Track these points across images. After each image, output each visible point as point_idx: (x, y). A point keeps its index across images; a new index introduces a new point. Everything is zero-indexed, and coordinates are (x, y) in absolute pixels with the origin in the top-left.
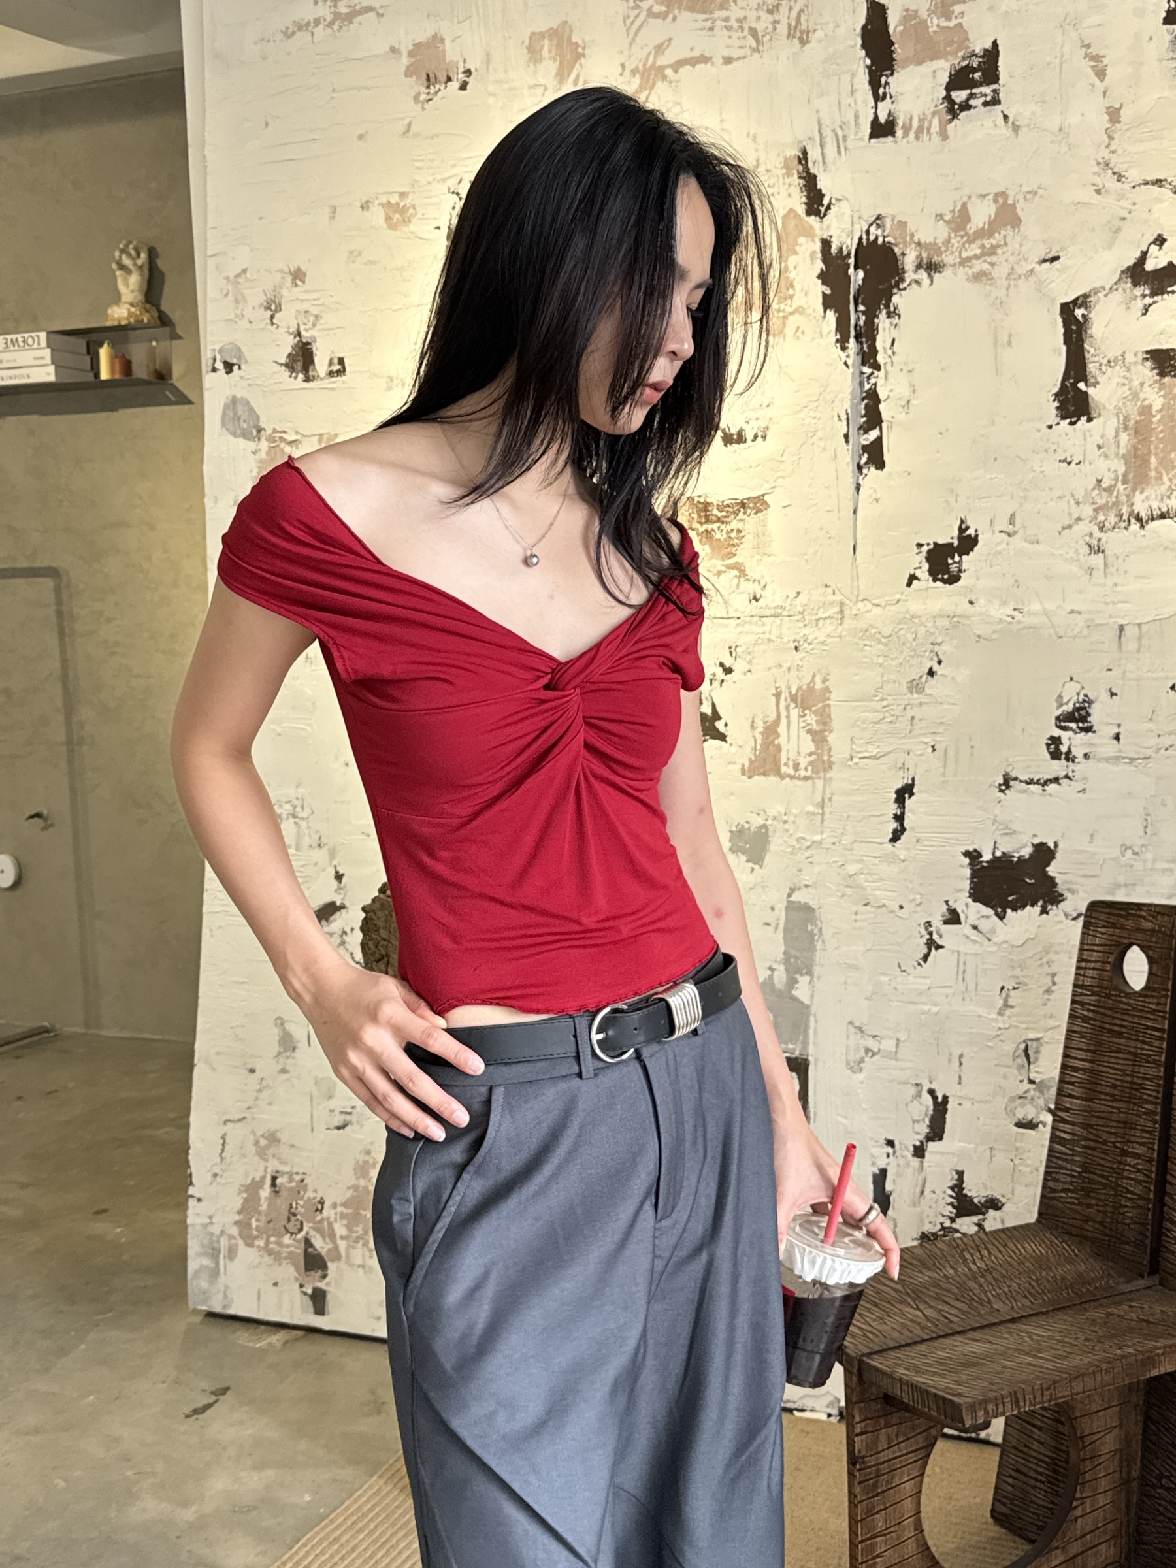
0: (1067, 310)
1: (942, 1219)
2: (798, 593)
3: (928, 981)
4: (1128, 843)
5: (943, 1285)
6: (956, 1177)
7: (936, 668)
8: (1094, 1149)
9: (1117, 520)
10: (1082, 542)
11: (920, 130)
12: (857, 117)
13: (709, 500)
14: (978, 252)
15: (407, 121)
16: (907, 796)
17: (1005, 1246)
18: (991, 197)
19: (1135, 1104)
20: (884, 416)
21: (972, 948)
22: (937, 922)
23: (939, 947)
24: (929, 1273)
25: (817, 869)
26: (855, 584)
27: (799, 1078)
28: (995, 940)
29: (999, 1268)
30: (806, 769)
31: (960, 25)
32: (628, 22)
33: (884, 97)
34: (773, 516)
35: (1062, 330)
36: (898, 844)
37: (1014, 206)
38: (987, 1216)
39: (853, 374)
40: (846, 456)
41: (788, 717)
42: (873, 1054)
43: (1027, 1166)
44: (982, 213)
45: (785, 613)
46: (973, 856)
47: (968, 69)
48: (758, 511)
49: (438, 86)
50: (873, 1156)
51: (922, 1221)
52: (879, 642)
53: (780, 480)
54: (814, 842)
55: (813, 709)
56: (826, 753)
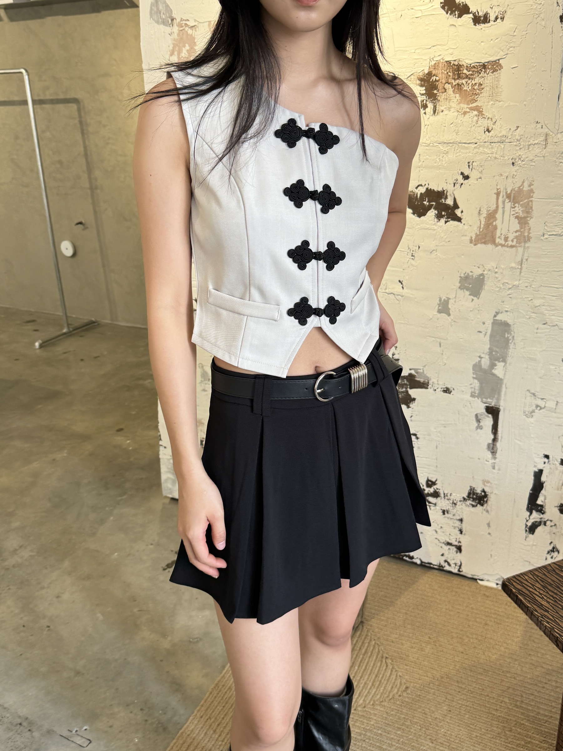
2: (518, 127)
13: (461, 63)
25: (514, 301)
26: (557, 121)
27: (493, 418)
30: (512, 241)
34: (504, 74)
40: (560, 32)
41: (503, 208)
42: (541, 409)
45: (507, 140)
48: (495, 71)
50: (535, 462)
53: (511, 49)
54: (514, 285)
55: (521, 203)
56: (527, 231)
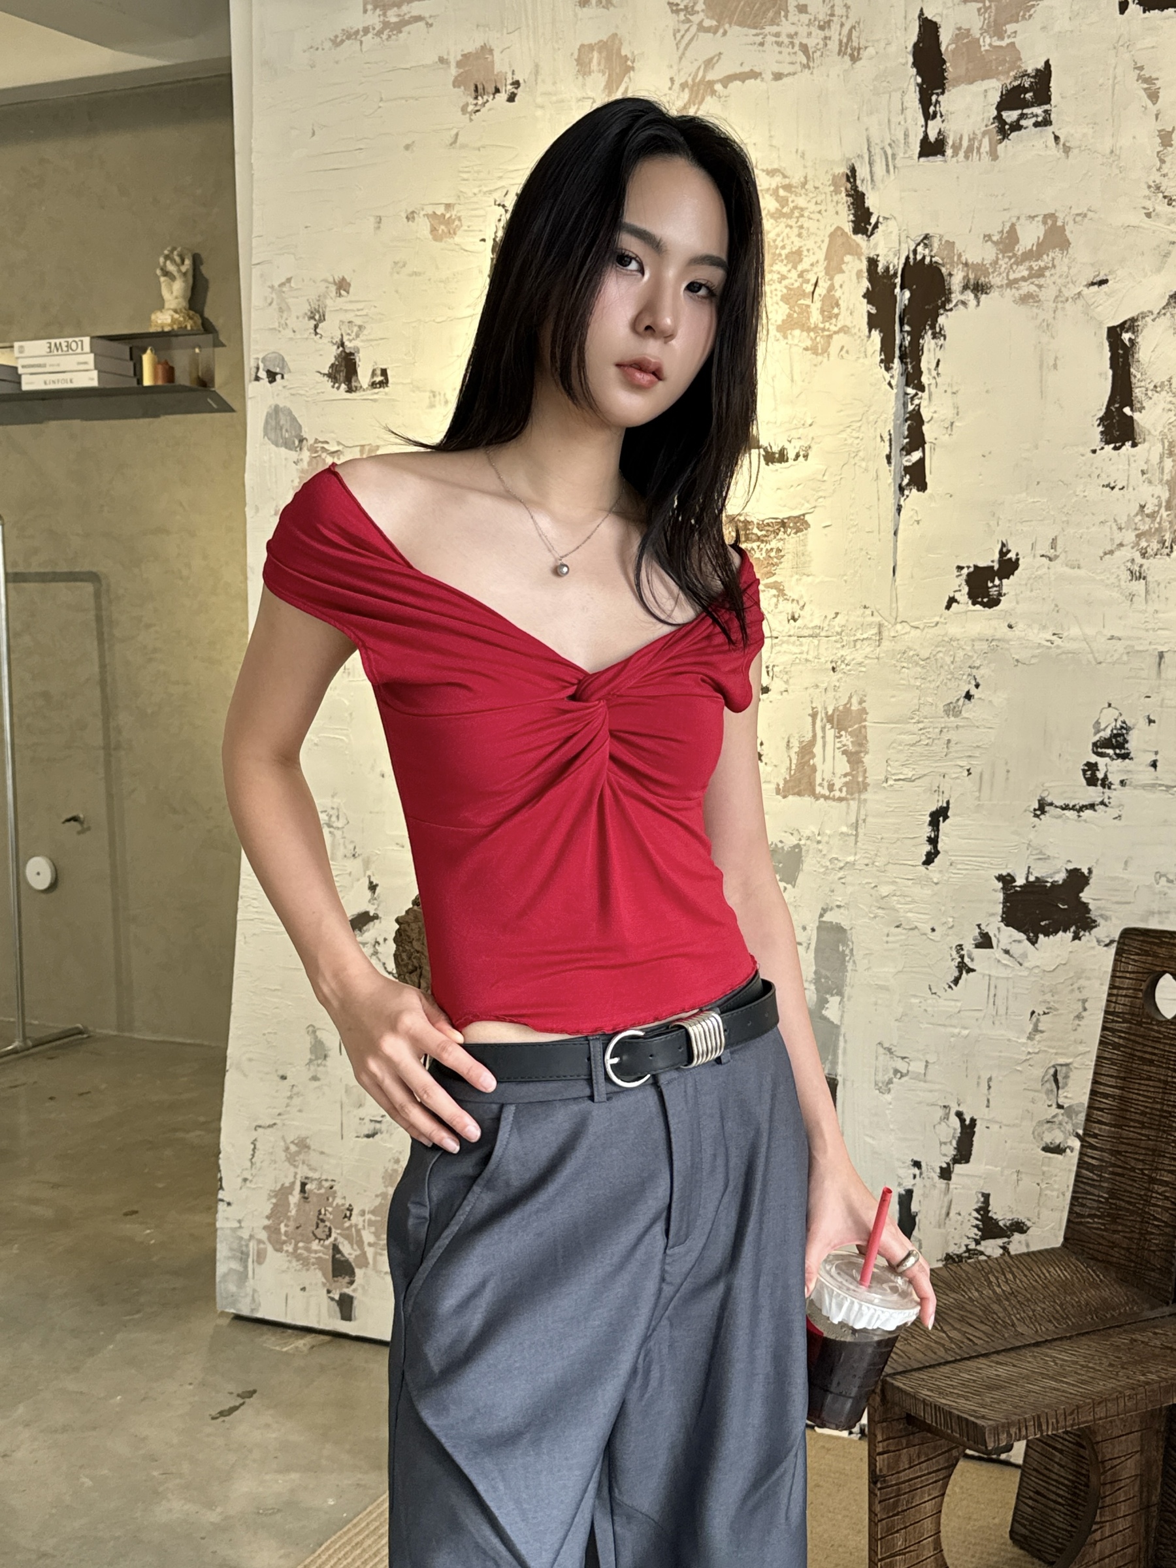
0: (1114, 334)
1: (967, 1241)
2: (837, 614)
3: (959, 1004)
4: (1163, 871)
5: (968, 1307)
6: (982, 1199)
7: (973, 691)
8: (1122, 1175)
9: (1159, 546)
10: (1123, 568)
11: (970, 150)
12: (906, 136)
13: (749, 519)
14: (1026, 273)
15: (454, 132)
16: (941, 819)
17: (1030, 1270)
18: (1040, 218)
19: (1164, 1131)
20: (927, 438)
21: (1003, 973)
22: (969, 946)
23: (970, 970)
24: (954, 1295)
25: (850, 889)
26: (894, 605)
28: (1026, 964)
29: (1024, 1292)
30: (841, 790)
31: (1013, 44)
32: (679, 36)
33: (934, 116)
34: (813, 535)
35: (1109, 354)
36: (931, 867)
37: (1063, 228)
38: (1011, 1239)
39: (897, 394)
40: (888, 477)
41: (824, 737)
42: (902, 1076)
43: (1053, 1190)
44: (1030, 235)
45: (823, 634)
46: (1006, 880)
47: (1020, 89)
48: (798, 531)
49: (485, 97)
50: (899, 1177)
51: (947, 1243)
52: (917, 664)
53: (820, 500)
54: (847, 863)
55: (850, 730)
56: (861, 774)
